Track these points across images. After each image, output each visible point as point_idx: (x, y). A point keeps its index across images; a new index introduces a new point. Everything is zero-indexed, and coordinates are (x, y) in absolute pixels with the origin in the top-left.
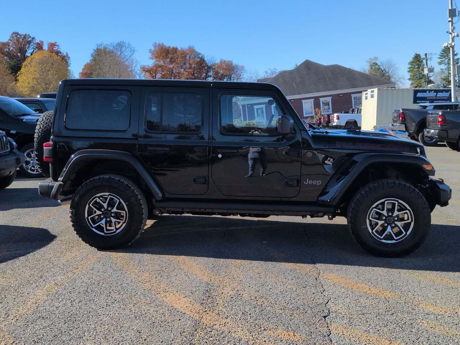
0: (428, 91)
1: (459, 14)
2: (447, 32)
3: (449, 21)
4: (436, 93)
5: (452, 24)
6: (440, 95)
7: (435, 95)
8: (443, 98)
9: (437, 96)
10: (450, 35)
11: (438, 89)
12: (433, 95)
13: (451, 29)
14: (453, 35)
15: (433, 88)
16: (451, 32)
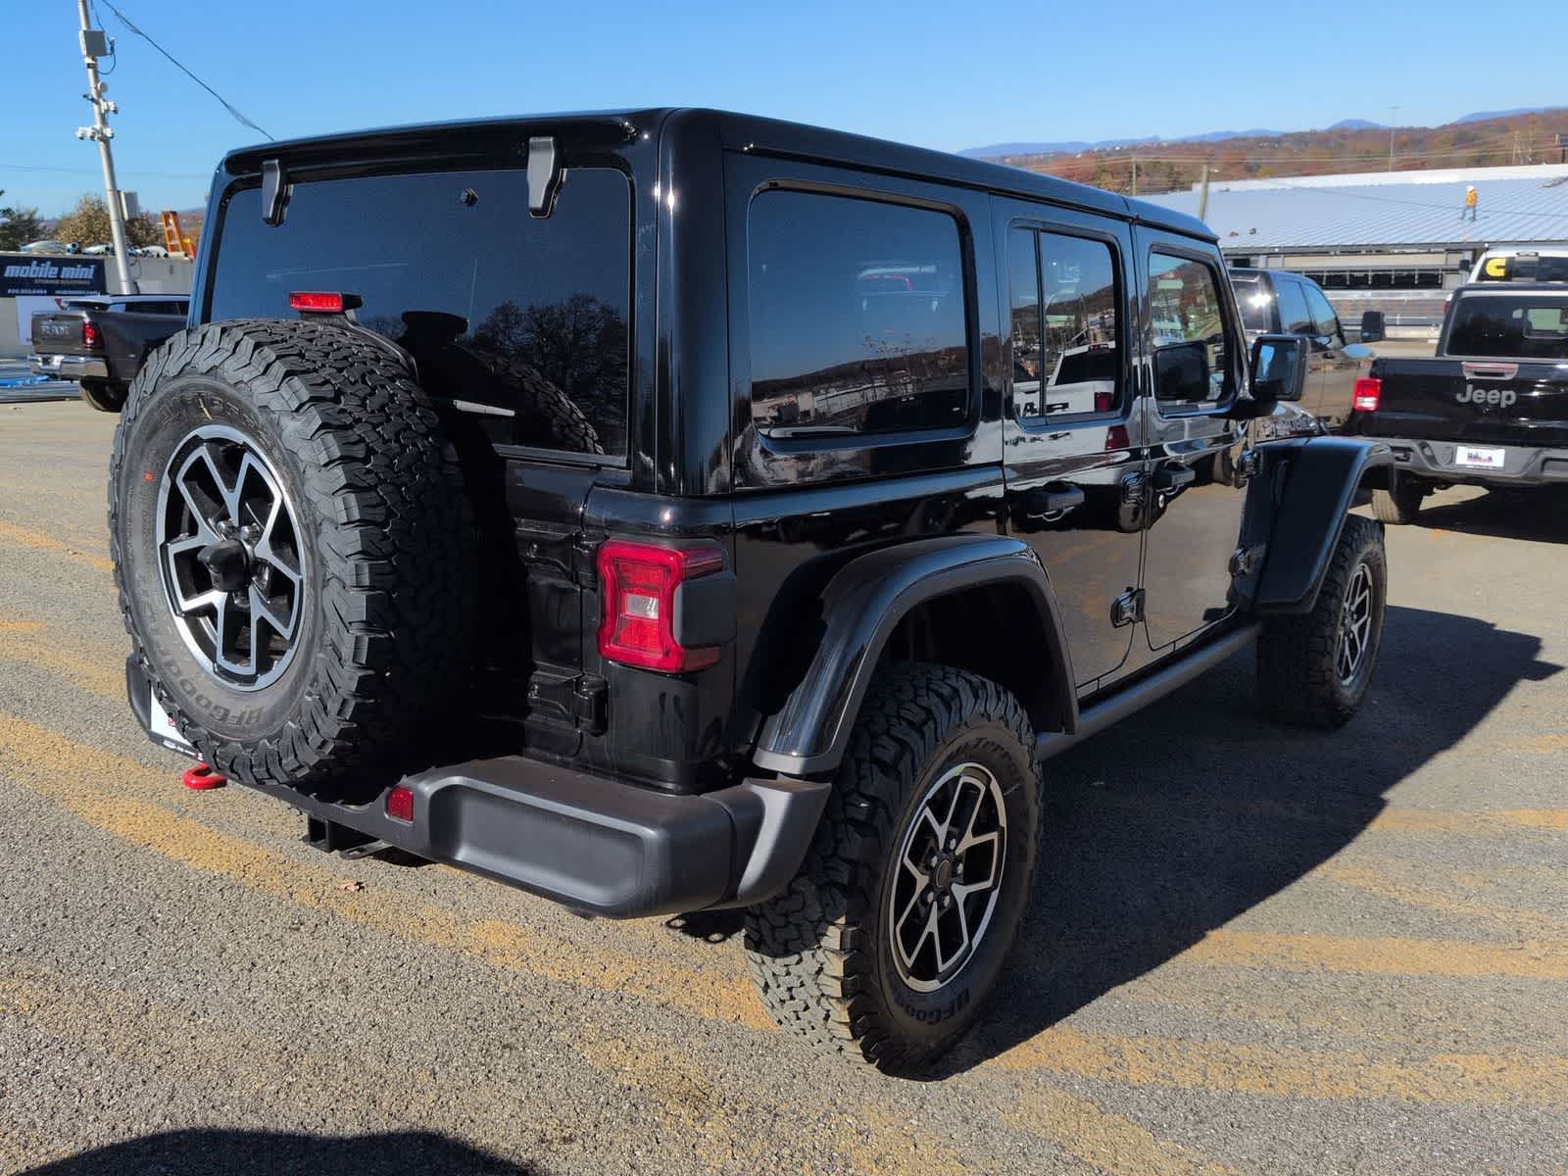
0: (35, 263)
1: (112, 49)
2: (85, 96)
3: (89, 66)
4: (56, 269)
5: (96, 73)
6: (68, 272)
7: (56, 272)
8: (80, 282)
9: (62, 277)
10: (92, 106)
11: (60, 255)
12: (51, 272)
13: (96, 88)
14: (104, 106)
15: (47, 254)
16: (95, 97)
